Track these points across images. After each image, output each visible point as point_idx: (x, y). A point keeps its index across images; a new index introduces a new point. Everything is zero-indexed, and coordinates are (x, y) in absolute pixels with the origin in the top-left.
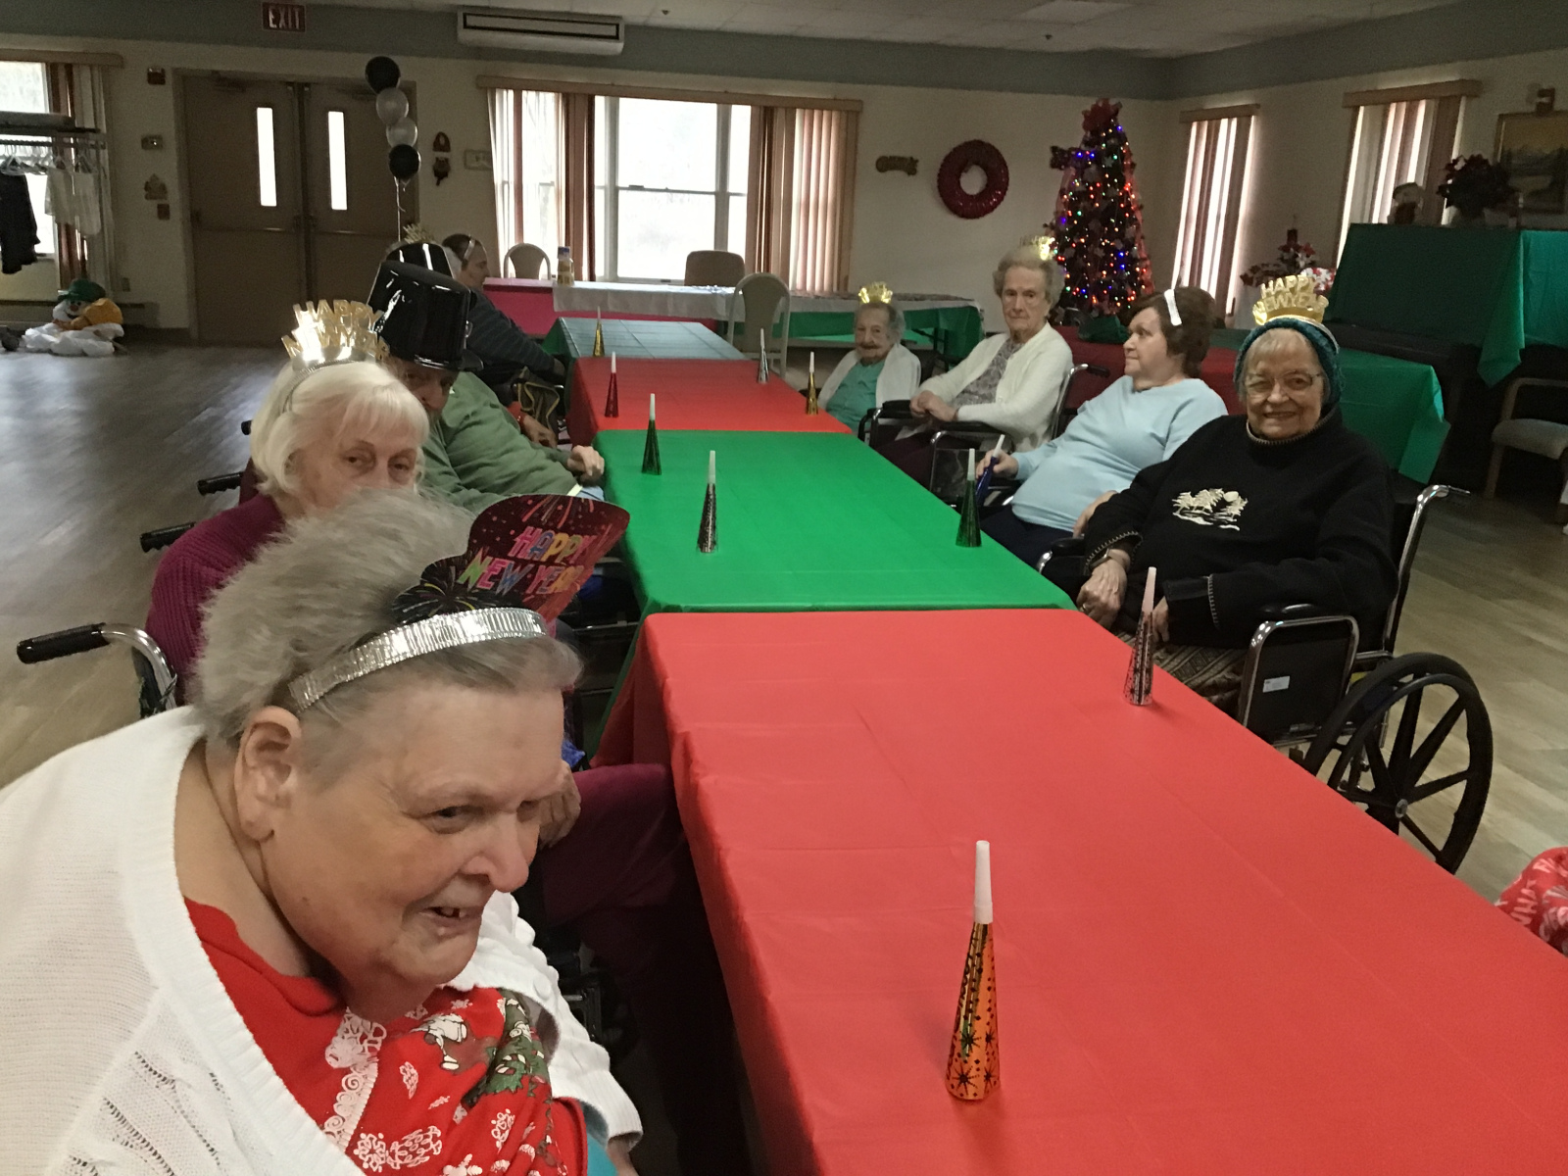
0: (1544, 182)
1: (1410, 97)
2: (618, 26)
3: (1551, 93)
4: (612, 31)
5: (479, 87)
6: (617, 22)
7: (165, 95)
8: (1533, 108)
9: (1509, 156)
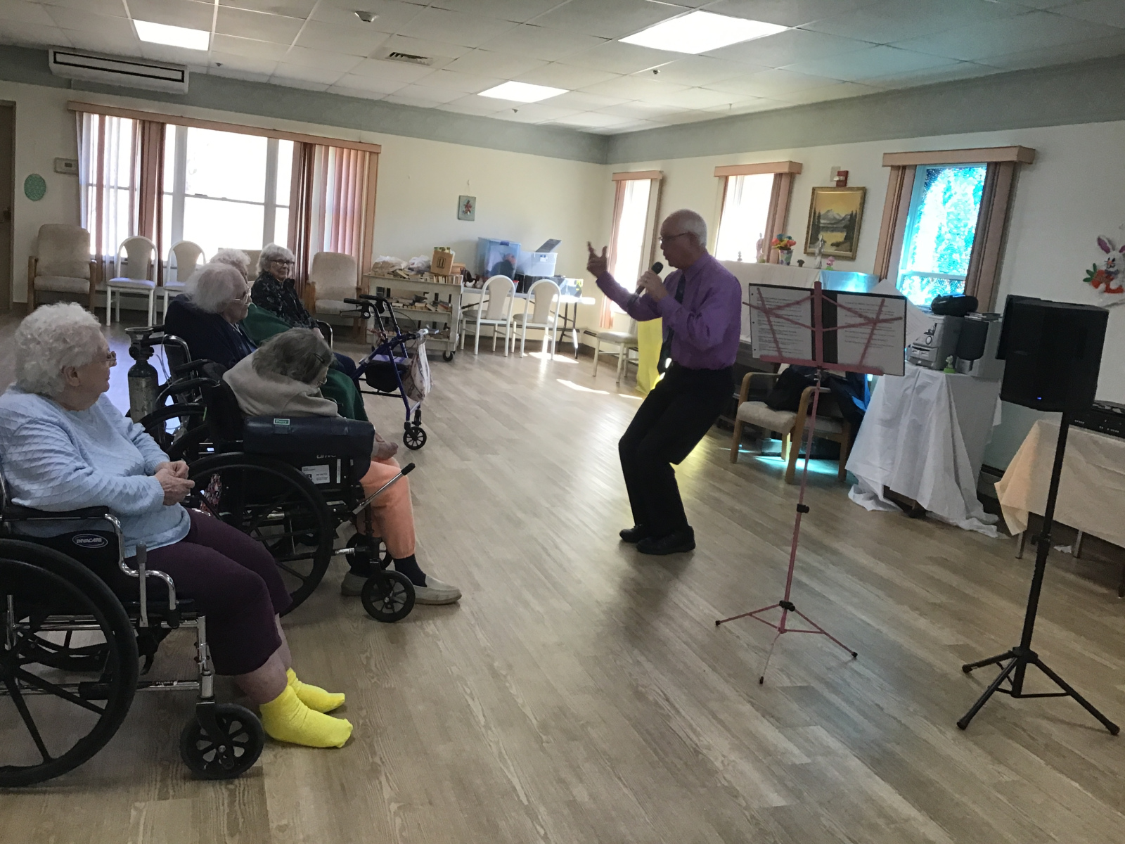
0: (840, 236)
1: (758, 170)
2: (183, 72)
3: (846, 174)
4: (178, 75)
5: (69, 110)
6: (182, 69)
8: (834, 184)
9: (819, 217)
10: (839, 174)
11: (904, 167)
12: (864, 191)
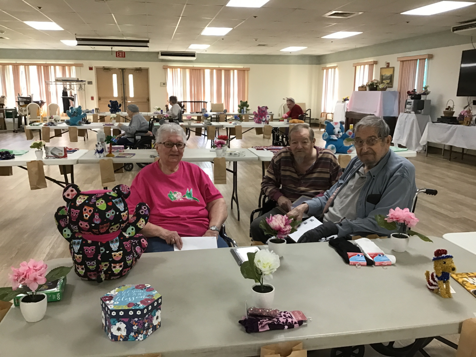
0: (388, 81)
1: (364, 64)
3: (389, 64)
5: (164, 68)
7: (93, 72)
8: (386, 67)
9: (383, 76)
10: (387, 63)
12: (394, 68)
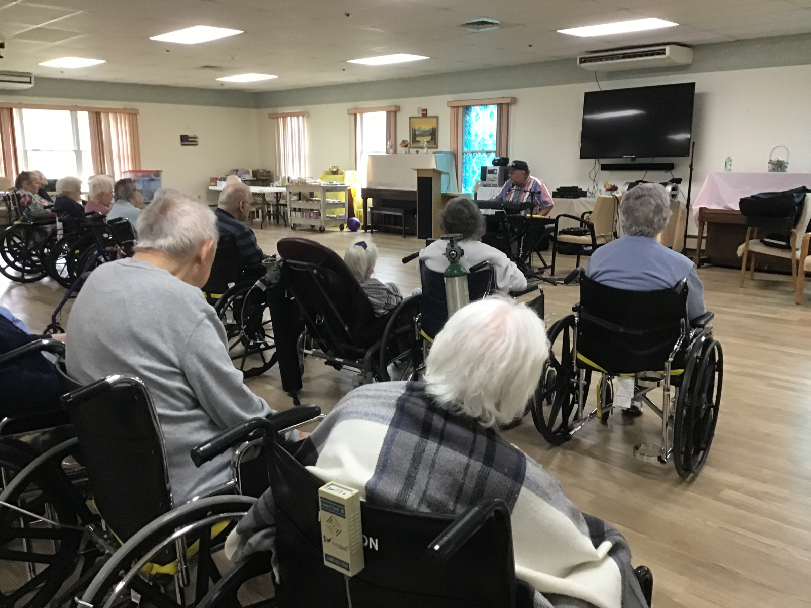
0: (428, 138)
1: (376, 110)
2: (31, 78)
3: (426, 110)
4: (28, 79)
6: (30, 76)
8: (421, 115)
9: (415, 130)
10: (423, 110)
11: (458, 107)
12: (437, 117)
